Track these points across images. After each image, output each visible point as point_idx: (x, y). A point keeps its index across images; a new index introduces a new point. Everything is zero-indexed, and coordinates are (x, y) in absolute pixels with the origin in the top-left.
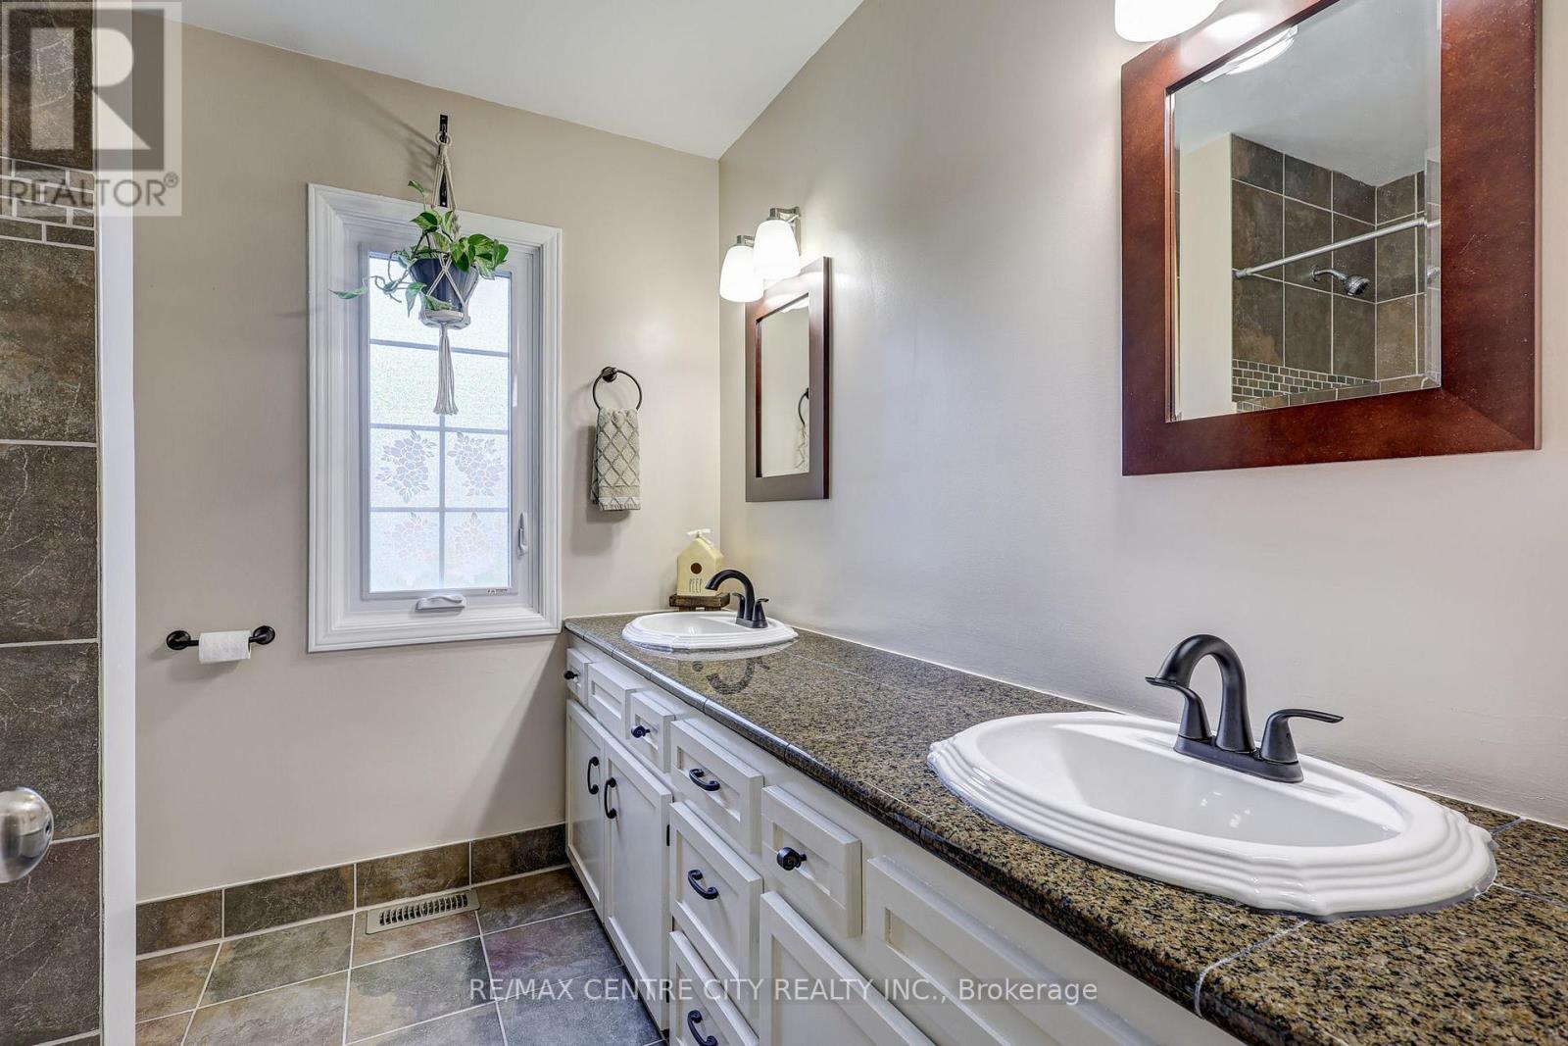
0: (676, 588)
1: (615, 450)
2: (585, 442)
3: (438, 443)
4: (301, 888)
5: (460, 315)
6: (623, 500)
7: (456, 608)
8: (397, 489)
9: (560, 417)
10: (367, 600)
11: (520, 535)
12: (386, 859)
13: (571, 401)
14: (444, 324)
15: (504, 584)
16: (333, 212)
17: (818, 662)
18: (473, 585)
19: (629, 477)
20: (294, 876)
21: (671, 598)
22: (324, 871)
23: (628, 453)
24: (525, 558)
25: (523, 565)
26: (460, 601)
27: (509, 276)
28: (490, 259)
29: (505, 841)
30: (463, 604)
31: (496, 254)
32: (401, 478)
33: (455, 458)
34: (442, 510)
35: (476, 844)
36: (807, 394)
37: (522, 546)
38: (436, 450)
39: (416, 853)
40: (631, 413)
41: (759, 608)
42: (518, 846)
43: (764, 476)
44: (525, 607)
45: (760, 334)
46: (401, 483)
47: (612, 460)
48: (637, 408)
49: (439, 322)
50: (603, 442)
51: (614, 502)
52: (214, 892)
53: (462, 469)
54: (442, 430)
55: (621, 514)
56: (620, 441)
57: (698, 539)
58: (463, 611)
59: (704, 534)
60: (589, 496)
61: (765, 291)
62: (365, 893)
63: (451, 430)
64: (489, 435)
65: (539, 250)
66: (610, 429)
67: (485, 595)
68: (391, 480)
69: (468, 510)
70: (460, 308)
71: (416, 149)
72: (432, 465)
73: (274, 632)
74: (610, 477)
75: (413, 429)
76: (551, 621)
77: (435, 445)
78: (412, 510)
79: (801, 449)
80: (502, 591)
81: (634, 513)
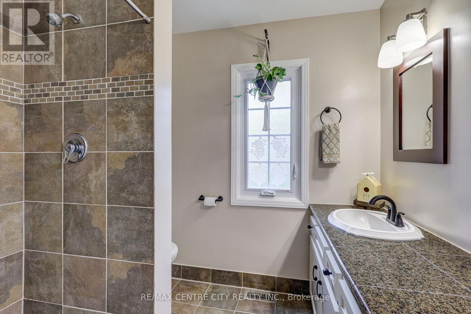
0: (357, 197)
1: (329, 139)
2: (318, 137)
3: (268, 140)
4: (229, 275)
5: (271, 96)
6: (332, 160)
7: (272, 196)
8: (255, 155)
9: (308, 128)
10: (246, 191)
11: (294, 172)
12: (251, 274)
13: (312, 122)
14: (266, 100)
15: (289, 188)
16: (237, 72)
17: (438, 268)
18: (278, 188)
19: (335, 150)
20: (227, 271)
21: (354, 201)
22: (234, 272)
23: (335, 141)
24: (295, 180)
25: (295, 182)
26: (273, 194)
27: (290, 79)
28: (279, 75)
29: (288, 280)
30: (274, 195)
31: (281, 72)
32: (257, 152)
33: (273, 145)
34: (269, 163)
35: (278, 278)
36: (431, 106)
37: (294, 176)
38: (267, 142)
39: (260, 275)
40: (337, 124)
41: (399, 217)
42: (292, 284)
43: (404, 149)
44: (295, 197)
45: (401, 81)
46: (256, 154)
47: (328, 144)
48: (339, 122)
49: (264, 100)
50: (324, 136)
51: (329, 161)
52: (209, 269)
53: (275, 148)
54: (269, 136)
55: (333, 165)
56: (331, 136)
57: (368, 177)
58: (275, 197)
59: (370, 175)
60: (319, 157)
61: (404, 60)
62: (245, 283)
63: (271, 135)
64: (284, 136)
65: (300, 68)
66: (327, 131)
67: (281, 192)
68: (254, 153)
69: (277, 162)
70: (270, 94)
71: (260, 45)
72: (266, 147)
73: (222, 198)
74: (327, 150)
75: (260, 136)
76: (305, 204)
77: (266, 141)
78: (260, 162)
79: (429, 133)
80: (287, 191)
81: (338, 165)
